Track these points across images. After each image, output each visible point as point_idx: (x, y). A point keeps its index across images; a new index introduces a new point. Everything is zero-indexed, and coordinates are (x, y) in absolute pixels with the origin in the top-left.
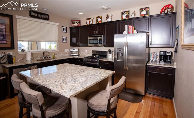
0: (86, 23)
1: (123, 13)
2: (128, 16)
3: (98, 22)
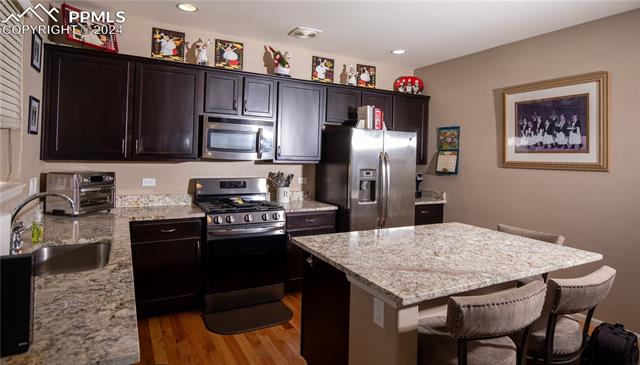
1: (316, 61)
3: (224, 60)
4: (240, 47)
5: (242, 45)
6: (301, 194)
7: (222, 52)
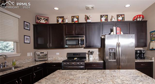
0: (58, 21)
1: (101, 16)
2: (106, 20)
3: (74, 21)
4: (78, 17)
5: (78, 16)
6: (98, 57)
7: (73, 19)
